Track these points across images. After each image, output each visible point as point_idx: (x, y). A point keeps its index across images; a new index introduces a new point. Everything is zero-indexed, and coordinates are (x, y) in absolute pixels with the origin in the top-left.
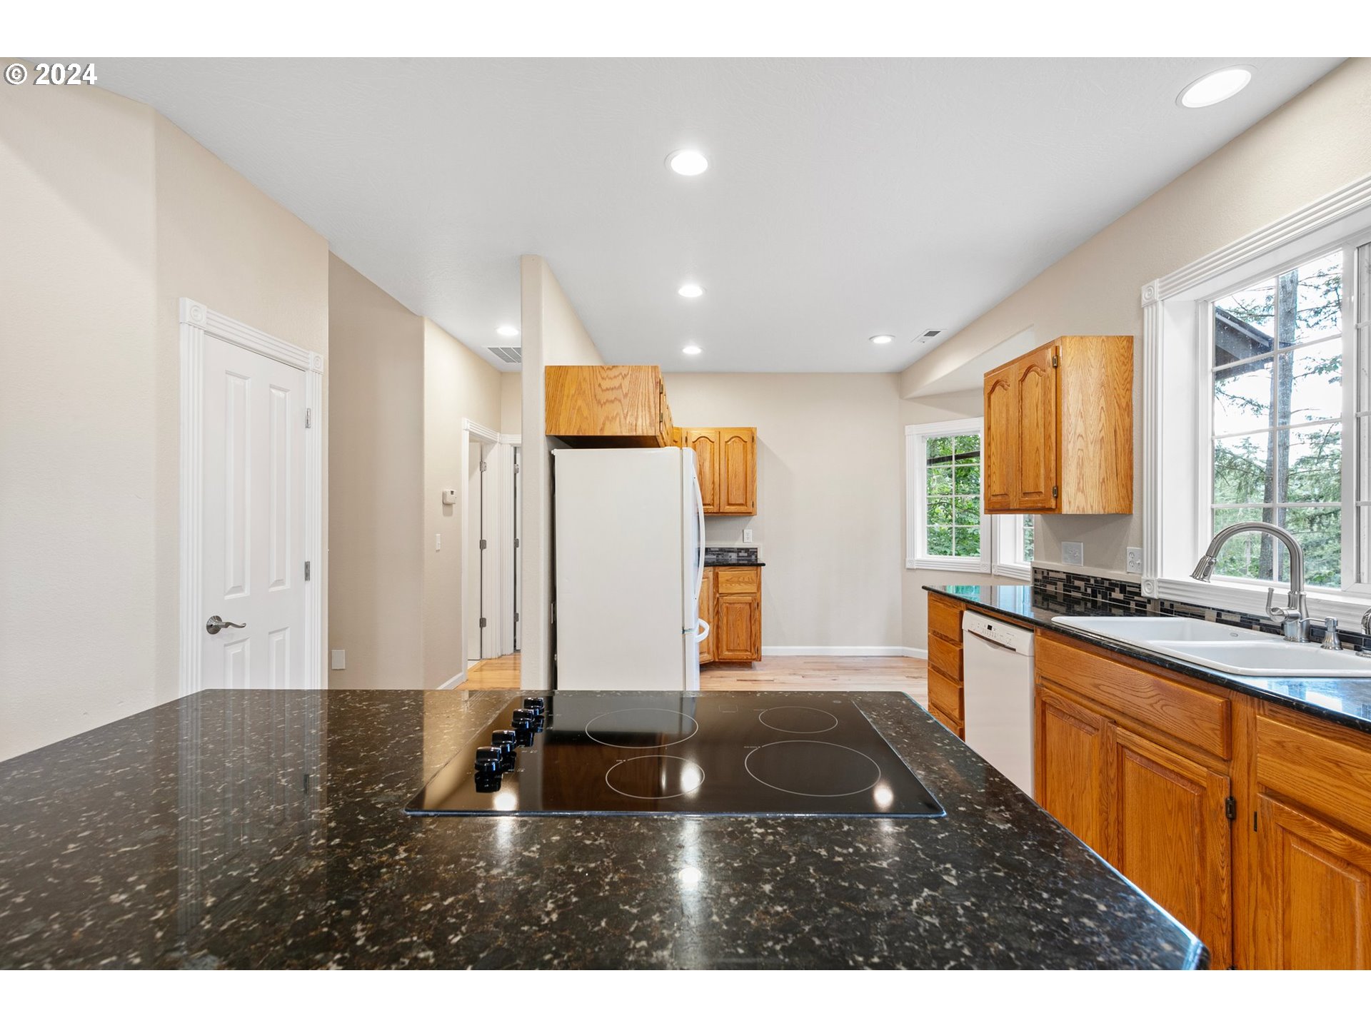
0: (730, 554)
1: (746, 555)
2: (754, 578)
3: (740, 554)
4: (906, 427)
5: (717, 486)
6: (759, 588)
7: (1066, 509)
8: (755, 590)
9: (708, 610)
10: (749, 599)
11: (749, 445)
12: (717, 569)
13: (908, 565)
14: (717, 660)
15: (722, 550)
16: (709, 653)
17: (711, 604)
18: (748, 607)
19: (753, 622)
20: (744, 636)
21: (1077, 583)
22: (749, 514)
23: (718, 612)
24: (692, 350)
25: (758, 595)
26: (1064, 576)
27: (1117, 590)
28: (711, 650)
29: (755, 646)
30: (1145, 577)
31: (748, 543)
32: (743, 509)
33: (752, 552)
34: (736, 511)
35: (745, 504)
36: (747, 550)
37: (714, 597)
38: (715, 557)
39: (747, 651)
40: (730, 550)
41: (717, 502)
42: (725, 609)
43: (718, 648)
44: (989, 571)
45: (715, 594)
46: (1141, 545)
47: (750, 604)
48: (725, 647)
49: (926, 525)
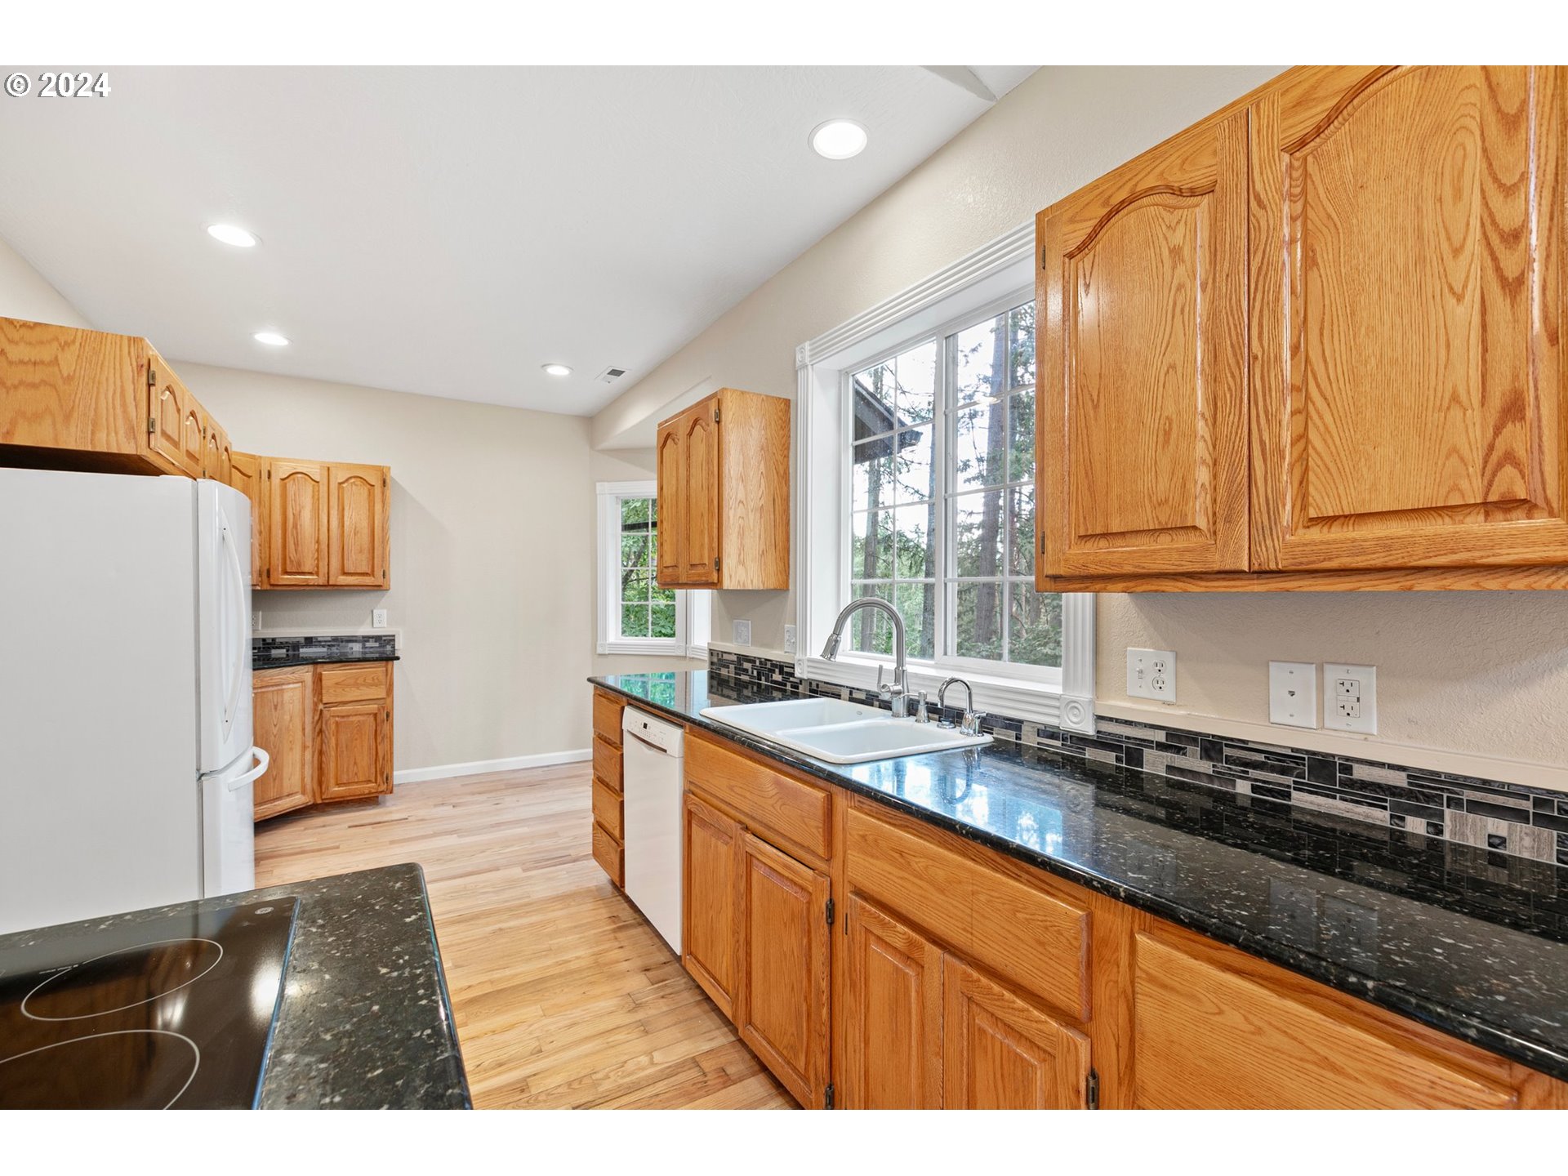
0: (350, 645)
1: (377, 644)
2: (382, 677)
3: (368, 644)
4: (598, 484)
5: (324, 547)
6: (390, 690)
7: (728, 584)
8: (383, 695)
9: (304, 729)
10: (373, 707)
11: (378, 490)
12: (320, 668)
13: (600, 650)
14: (319, 801)
15: (337, 640)
16: (303, 793)
17: (308, 719)
18: (372, 718)
19: (379, 741)
20: (364, 760)
21: (747, 665)
22: (378, 588)
23: (321, 731)
24: (271, 339)
25: (388, 700)
26: (734, 658)
27: (777, 670)
28: (309, 787)
29: (382, 774)
30: (797, 657)
31: (381, 628)
32: (368, 580)
33: (390, 640)
34: (356, 582)
35: (372, 574)
36: (378, 638)
37: (315, 710)
38: (325, 649)
39: (370, 781)
40: (351, 640)
41: (323, 569)
42: (333, 727)
43: (320, 783)
44: (683, 654)
45: (316, 704)
46: (795, 624)
47: (375, 715)
48: (332, 781)
49: (621, 602)
